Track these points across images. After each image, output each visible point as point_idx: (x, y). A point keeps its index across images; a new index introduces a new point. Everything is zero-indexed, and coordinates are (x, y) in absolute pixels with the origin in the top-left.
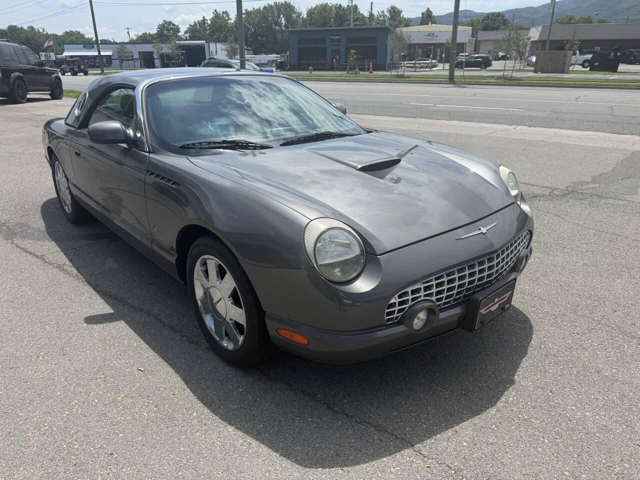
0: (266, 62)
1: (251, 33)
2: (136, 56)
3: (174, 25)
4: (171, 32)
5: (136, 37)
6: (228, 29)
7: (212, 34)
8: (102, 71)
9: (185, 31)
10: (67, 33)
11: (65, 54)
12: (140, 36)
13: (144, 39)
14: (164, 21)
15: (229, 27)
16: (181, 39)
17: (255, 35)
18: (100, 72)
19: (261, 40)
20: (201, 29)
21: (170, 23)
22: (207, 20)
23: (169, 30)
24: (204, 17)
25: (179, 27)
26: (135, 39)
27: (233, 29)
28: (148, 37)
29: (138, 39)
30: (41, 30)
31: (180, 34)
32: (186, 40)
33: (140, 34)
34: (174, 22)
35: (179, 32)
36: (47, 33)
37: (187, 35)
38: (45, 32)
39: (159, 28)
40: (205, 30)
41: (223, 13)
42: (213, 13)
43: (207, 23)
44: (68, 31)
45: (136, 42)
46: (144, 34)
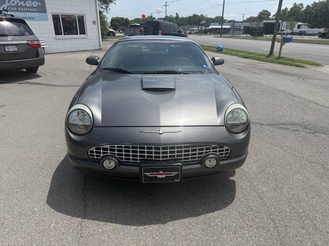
0: (317, 33)
1: (313, 16)
2: (242, 28)
3: (268, 12)
4: (266, 16)
5: (246, 19)
6: (299, 14)
7: (289, 16)
8: (221, 36)
9: (273, 15)
10: (216, 17)
11: (210, 27)
12: (249, 18)
13: (251, 20)
14: (263, 10)
15: (300, 12)
16: (270, 20)
17: (316, 17)
18: (220, 36)
19: (320, 20)
20: (283, 14)
21: (266, 11)
22: (288, 9)
23: (264, 15)
24: (286, 7)
25: (271, 13)
26: (246, 20)
27: (302, 13)
28: (252, 19)
29: (247, 20)
30: (205, 16)
31: (270, 17)
32: (272, 20)
33: (249, 17)
34: (268, 11)
35: (270, 16)
36: (208, 17)
37: (274, 17)
38: (207, 17)
39: (260, 14)
40: (286, 14)
41: (300, 4)
42: (293, 5)
43: (288, 11)
44: (217, 16)
45: (246, 21)
46: (250, 17)
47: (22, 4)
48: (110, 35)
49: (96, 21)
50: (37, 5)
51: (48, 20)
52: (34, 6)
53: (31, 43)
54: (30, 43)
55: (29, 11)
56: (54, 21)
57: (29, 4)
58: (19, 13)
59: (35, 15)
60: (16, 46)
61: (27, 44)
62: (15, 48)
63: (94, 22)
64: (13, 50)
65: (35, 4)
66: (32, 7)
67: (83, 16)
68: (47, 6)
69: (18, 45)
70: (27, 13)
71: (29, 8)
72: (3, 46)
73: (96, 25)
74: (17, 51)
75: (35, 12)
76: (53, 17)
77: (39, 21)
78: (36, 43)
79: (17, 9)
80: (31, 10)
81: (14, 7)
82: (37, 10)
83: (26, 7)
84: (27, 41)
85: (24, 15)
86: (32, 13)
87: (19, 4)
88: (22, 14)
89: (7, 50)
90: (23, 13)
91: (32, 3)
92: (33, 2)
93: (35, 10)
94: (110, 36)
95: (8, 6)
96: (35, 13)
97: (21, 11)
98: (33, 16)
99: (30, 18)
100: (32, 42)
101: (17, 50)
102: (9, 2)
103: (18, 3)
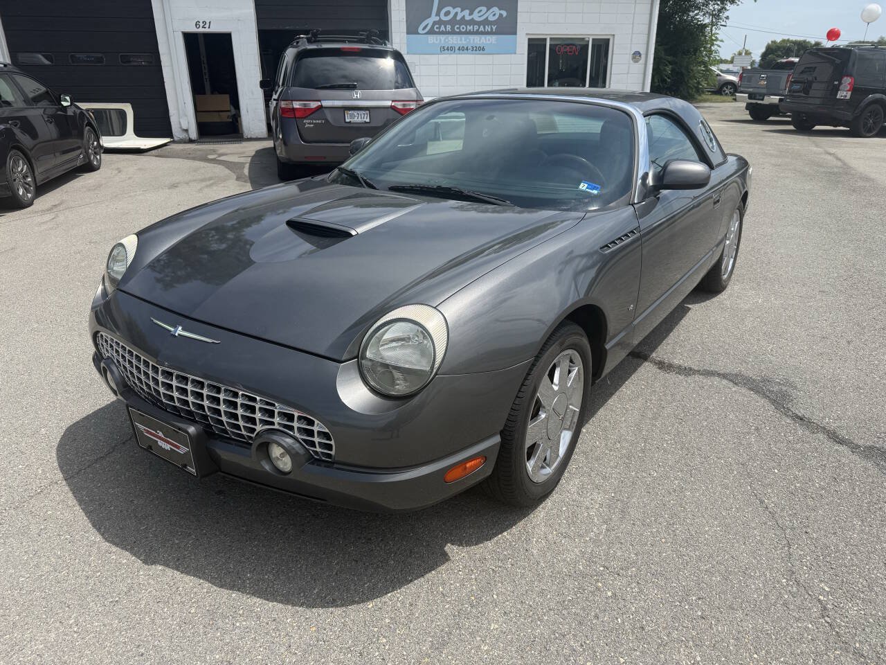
47: (464, 16)
48: (724, 91)
49: (643, 52)
50: (497, 16)
51: (517, 52)
52: (491, 18)
53: (400, 107)
54: (399, 105)
55: (477, 33)
56: (530, 56)
57: (481, 13)
58: (455, 37)
59: (489, 40)
60: (368, 112)
61: (393, 108)
62: (366, 115)
63: (637, 55)
64: (359, 120)
65: (494, 13)
66: (486, 22)
67: (608, 40)
68: (521, 18)
69: (371, 110)
70: (471, 37)
71: (479, 23)
72: (343, 110)
73: (641, 62)
74: (367, 123)
75: (491, 33)
76: (529, 45)
77: (495, 56)
78: (412, 107)
79: (453, 28)
80: (482, 29)
81: (445, 23)
82: (494, 28)
83: (472, 22)
84: (393, 101)
85: (464, 42)
86: (483, 37)
87: (458, 18)
88: (461, 40)
89: (347, 120)
90: (464, 37)
91: (487, 11)
92: (490, 8)
93: (492, 28)
94: (722, 95)
95: (435, 23)
96: (488, 37)
97: (460, 33)
98: (483, 43)
99: (475, 49)
100: (404, 105)
101: (368, 120)
102: (438, 14)
103: (456, 13)
